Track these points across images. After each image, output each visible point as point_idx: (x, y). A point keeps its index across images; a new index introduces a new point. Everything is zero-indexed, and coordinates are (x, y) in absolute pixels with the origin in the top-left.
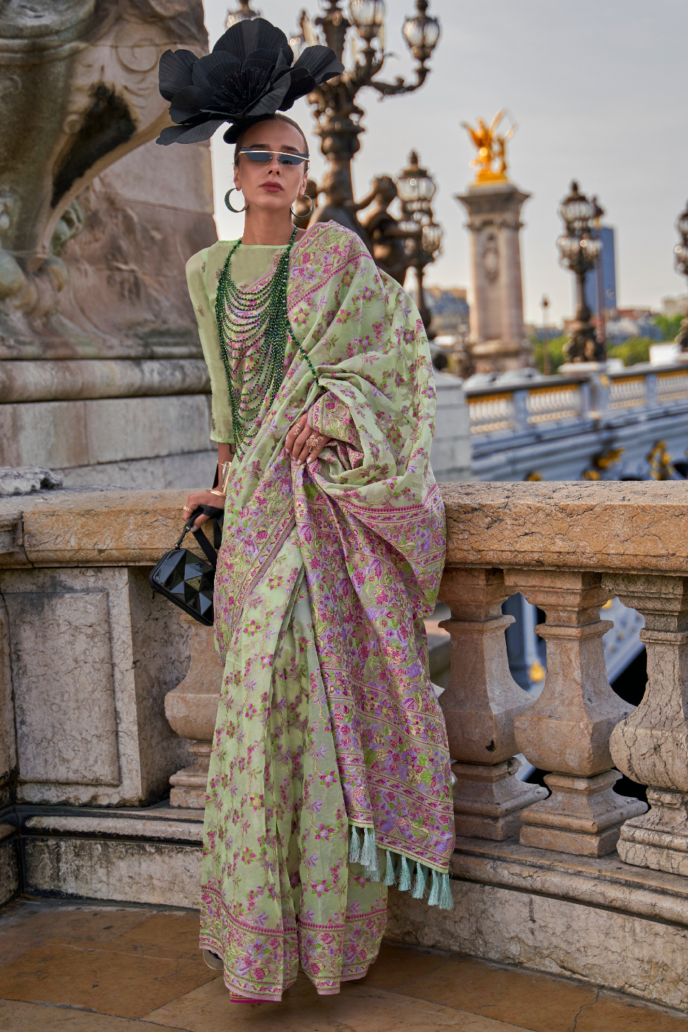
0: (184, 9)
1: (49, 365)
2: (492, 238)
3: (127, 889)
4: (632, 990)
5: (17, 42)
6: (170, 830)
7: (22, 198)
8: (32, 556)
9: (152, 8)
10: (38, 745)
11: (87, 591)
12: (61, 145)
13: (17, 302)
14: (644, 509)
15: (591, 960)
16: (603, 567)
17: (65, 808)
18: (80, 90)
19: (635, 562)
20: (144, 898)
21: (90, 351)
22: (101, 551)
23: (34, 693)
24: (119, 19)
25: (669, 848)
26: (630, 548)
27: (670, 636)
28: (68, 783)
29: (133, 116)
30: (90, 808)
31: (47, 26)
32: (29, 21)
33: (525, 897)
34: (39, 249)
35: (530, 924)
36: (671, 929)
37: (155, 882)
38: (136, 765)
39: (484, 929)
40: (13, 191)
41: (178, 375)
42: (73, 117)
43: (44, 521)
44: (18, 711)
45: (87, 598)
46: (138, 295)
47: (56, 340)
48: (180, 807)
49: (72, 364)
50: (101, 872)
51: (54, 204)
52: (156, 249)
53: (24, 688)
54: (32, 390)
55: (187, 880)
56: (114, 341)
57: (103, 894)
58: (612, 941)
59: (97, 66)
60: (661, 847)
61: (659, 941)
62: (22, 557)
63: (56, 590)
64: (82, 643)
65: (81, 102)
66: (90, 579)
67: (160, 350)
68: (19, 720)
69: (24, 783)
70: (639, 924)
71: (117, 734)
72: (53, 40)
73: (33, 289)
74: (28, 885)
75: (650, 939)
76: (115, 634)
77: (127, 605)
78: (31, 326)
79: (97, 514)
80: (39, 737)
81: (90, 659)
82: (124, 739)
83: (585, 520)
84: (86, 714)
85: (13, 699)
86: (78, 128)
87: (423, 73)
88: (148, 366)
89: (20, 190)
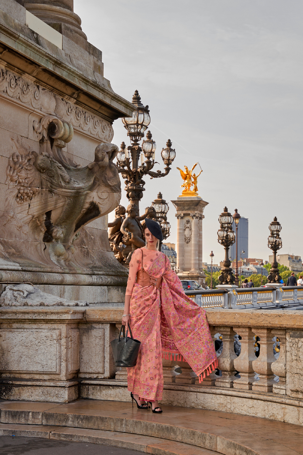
0: (116, 184)
1: (71, 275)
2: (188, 222)
3: (105, 397)
4: (216, 410)
5: (73, 191)
6: (116, 383)
7: (67, 229)
8: (87, 320)
9: (108, 183)
10: (85, 364)
11: (99, 328)
12: (80, 216)
13: (63, 257)
14: (223, 313)
15: (208, 405)
16: (215, 324)
17: (90, 379)
18: (87, 203)
19: (221, 323)
20: (109, 399)
21: (79, 272)
22: (104, 319)
23: (85, 352)
24: (99, 185)
25: (225, 382)
26: (220, 320)
27: (227, 339)
28: (91, 373)
29: (100, 210)
30: (96, 379)
31: (81, 187)
32: (76, 185)
33: (196, 393)
34: (69, 243)
35: (196, 399)
36: (224, 396)
37: (112, 395)
38: (108, 369)
39: (187, 401)
40: (65, 227)
41: (101, 280)
42: (84, 209)
43: (91, 312)
44: (81, 356)
45: (100, 330)
46: (88, 255)
47: (72, 268)
48: (118, 379)
49: (76, 275)
50: (99, 393)
51: (75, 231)
52: (92, 241)
53: (82, 351)
54: (68, 282)
55: (119, 395)
56: (85, 269)
57: (99, 398)
58: (213, 400)
59: (92, 197)
60: (224, 382)
61: (222, 399)
62: (85, 320)
63: (92, 328)
64: (98, 340)
65: (87, 206)
66: (100, 326)
67: (96, 272)
68: (81, 358)
69: (81, 373)
70: (218, 396)
71: (104, 361)
72: (82, 190)
73: (67, 254)
74: (81, 397)
75: (220, 398)
76: (105, 339)
77: (109, 332)
78: (65, 264)
79: (104, 311)
80: (85, 362)
81: (99, 344)
82: (106, 363)
83: (212, 315)
84: (97, 357)
85: (80, 353)
86: (85, 212)
87: (168, 170)
88: (94, 277)
89: (67, 227)
